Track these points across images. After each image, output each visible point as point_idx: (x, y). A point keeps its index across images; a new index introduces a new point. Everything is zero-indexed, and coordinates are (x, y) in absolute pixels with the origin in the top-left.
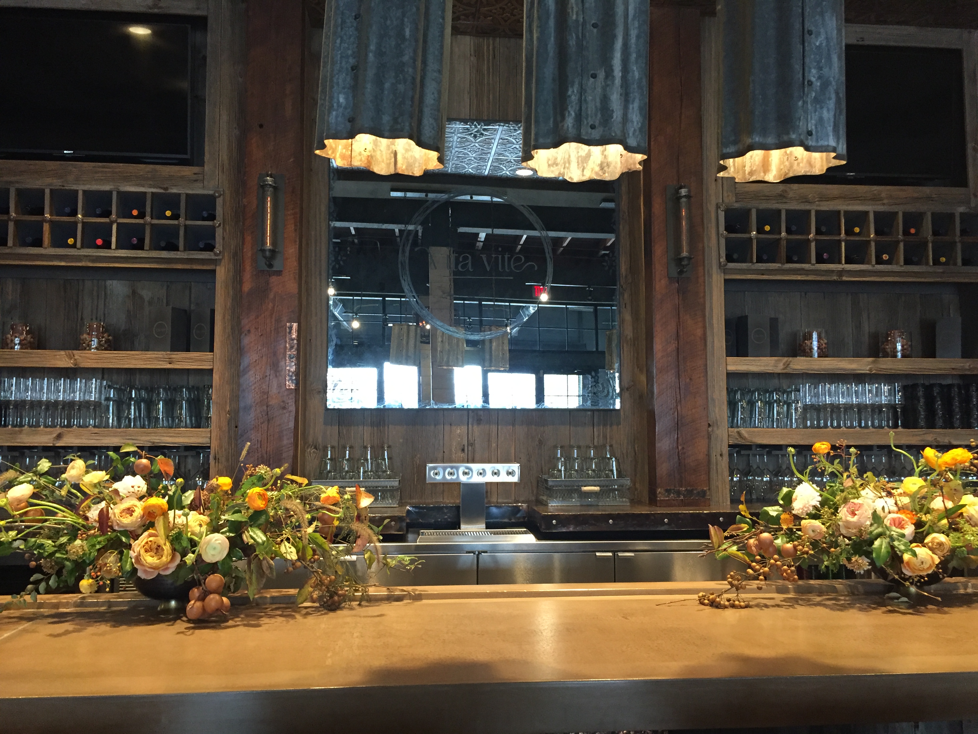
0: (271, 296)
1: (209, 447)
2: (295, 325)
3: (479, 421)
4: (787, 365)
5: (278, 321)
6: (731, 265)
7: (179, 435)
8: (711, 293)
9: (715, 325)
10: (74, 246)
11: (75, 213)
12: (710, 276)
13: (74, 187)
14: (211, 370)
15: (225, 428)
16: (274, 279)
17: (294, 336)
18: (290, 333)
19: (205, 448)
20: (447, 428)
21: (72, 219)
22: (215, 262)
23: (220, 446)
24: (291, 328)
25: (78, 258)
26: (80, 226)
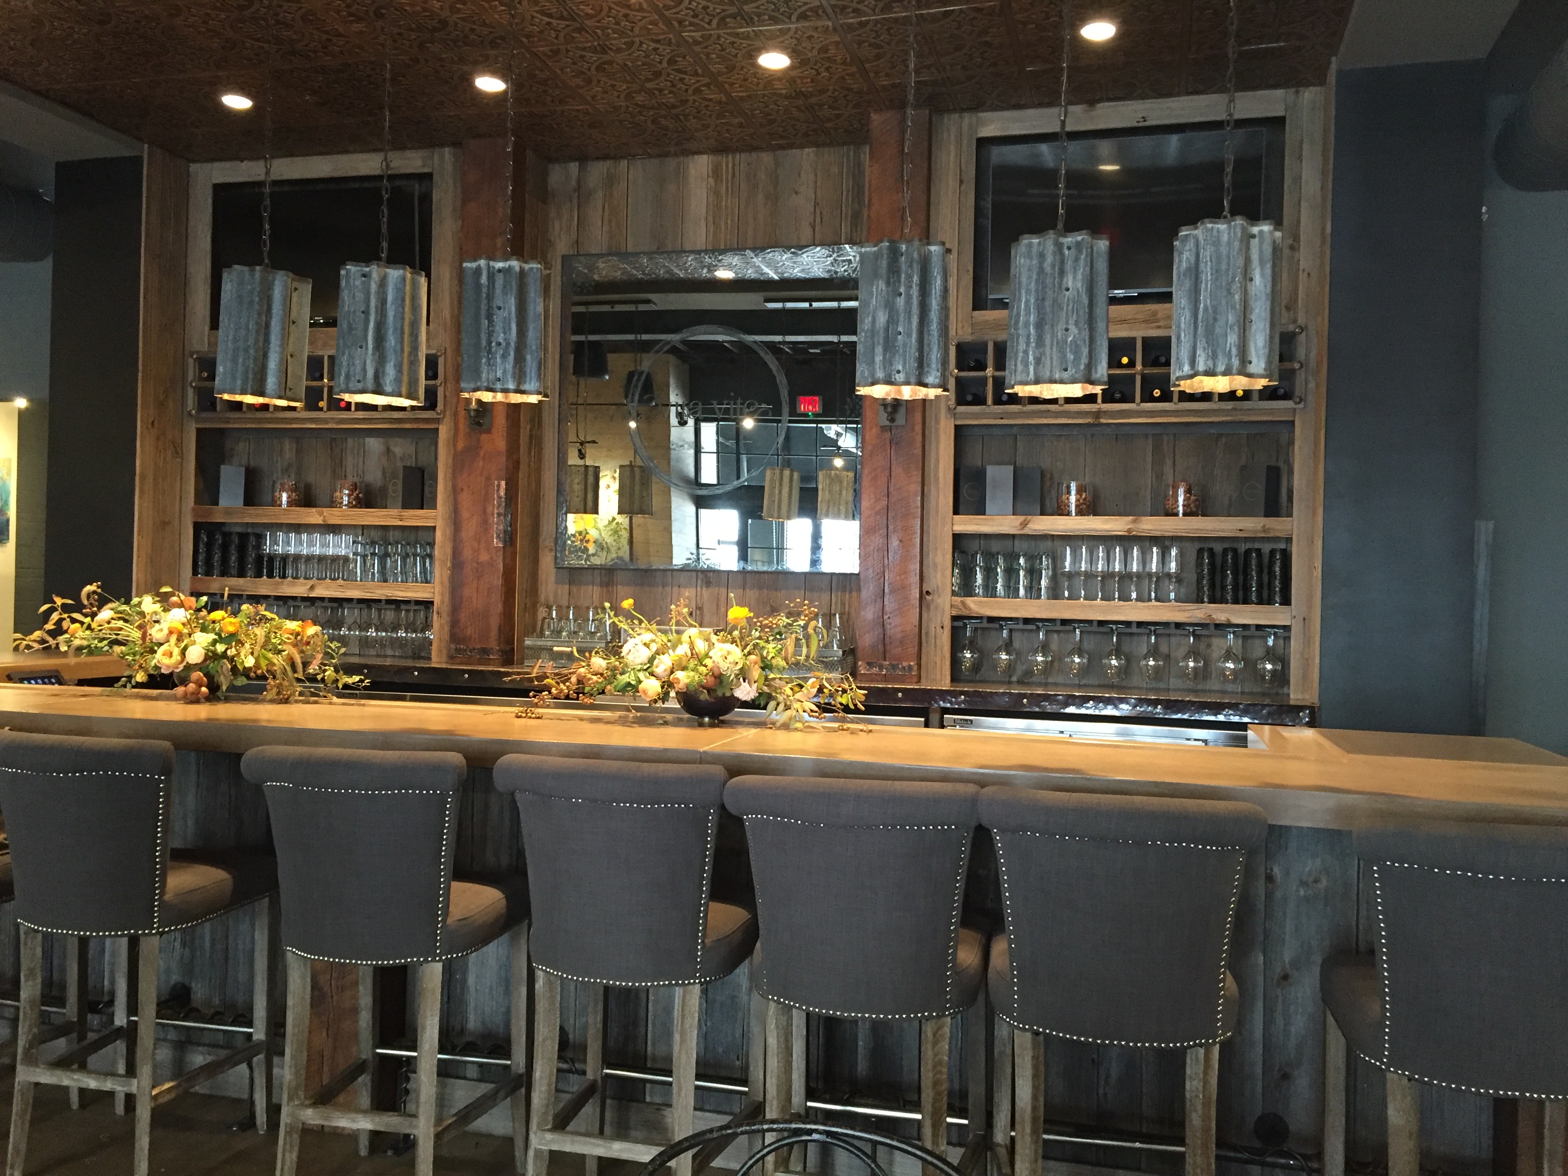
0: (482, 454)
1: (432, 603)
2: (503, 483)
3: (708, 584)
4: (1024, 524)
5: (488, 478)
6: (962, 409)
7: (407, 589)
8: (938, 442)
9: (941, 480)
10: (321, 409)
11: (322, 378)
12: (937, 422)
13: (321, 353)
14: (434, 528)
15: (447, 584)
16: (484, 437)
17: (502, 493)
18: (498, 490)
19: (427, 604)
20: (675, 589)
21: (318, 383)
22: (437, 421)
23: (442, 602)
24: (499, 486)
26: (326, 390)
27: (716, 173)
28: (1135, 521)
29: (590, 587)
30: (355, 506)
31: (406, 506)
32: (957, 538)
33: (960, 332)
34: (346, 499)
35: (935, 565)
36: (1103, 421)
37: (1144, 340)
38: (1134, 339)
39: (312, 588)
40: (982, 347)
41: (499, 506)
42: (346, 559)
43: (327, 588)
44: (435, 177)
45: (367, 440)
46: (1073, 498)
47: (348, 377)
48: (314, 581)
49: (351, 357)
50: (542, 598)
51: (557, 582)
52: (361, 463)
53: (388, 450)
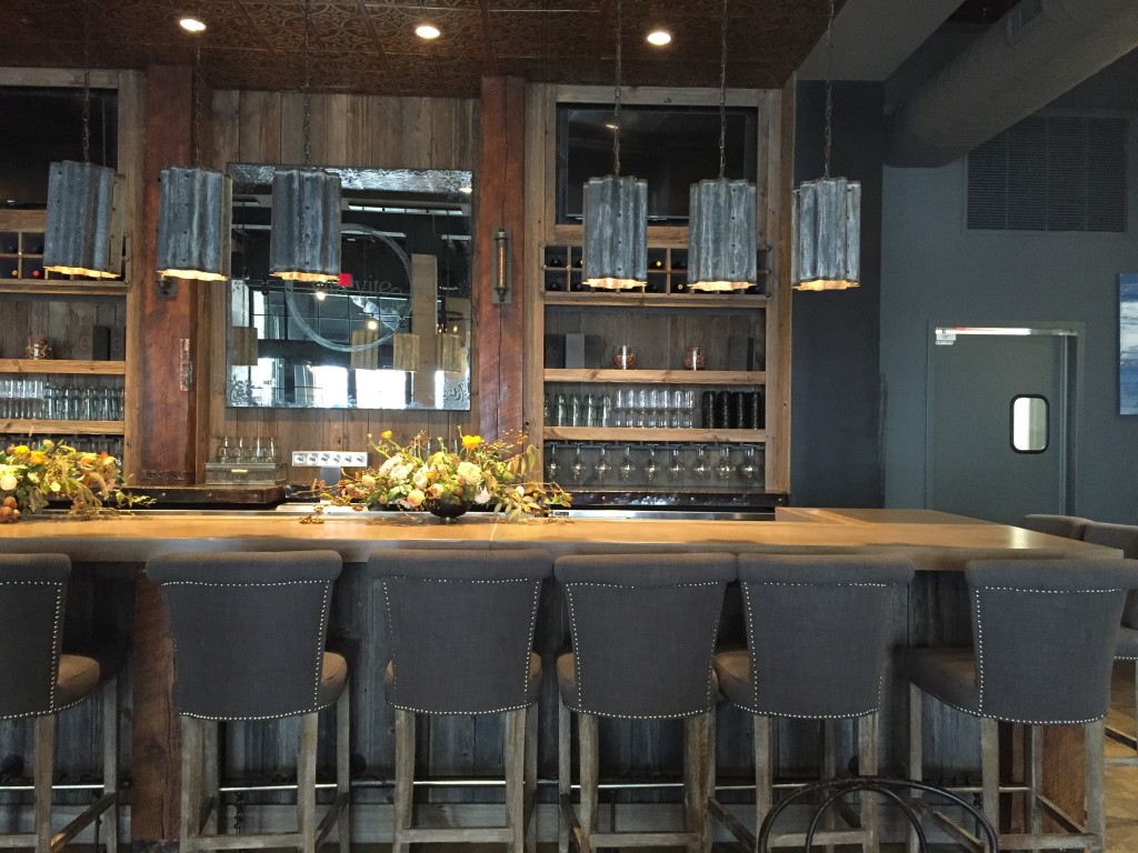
0: (168, 317)
1: (123, 436)
2: (187, 340)
3: (353, 419)
4: (594, 375)
5: (174, 337)
6: (549, 293)
7: (98, 426)
8: (532, 317)
9: (535, 343)
10: (16, 277)
11: (16, 251)
12: (532, 302)
13: (16, 230)
14: (123, 376)
15: (136, 421)
16: (170, 303)
17: (187, 349)
18: (183, 346)
19: (120, 437)
20: (326, 423)
21: (13, 256)
22: (125, 289)
23: (132, 436)
24: (184, 343)
25: (20, 287)
26: (20, 262)
27: (354, 110)
28: (667, 374)
29: (255, 423)
30: (45, 358)
31: (96, 358)
32: (547, 384)
33: (547, 238)
34: (36, 353)
35: (532, 403)
36: (646, 305)
37: (673, 251)
38: (665, 250)
39: (9, 426)
40: (563, 250)
41: (185, 358)
42: (38, 401)
43: (23, 426)
44: (120, 93)
45: (51, 303)
46: (624, 357)
47: (174, 256)
48: (9, 420)
49: (177, 241)
50: (214, 431)
51: (226, 419)
52: (45, 323)
53: (71, 311)
